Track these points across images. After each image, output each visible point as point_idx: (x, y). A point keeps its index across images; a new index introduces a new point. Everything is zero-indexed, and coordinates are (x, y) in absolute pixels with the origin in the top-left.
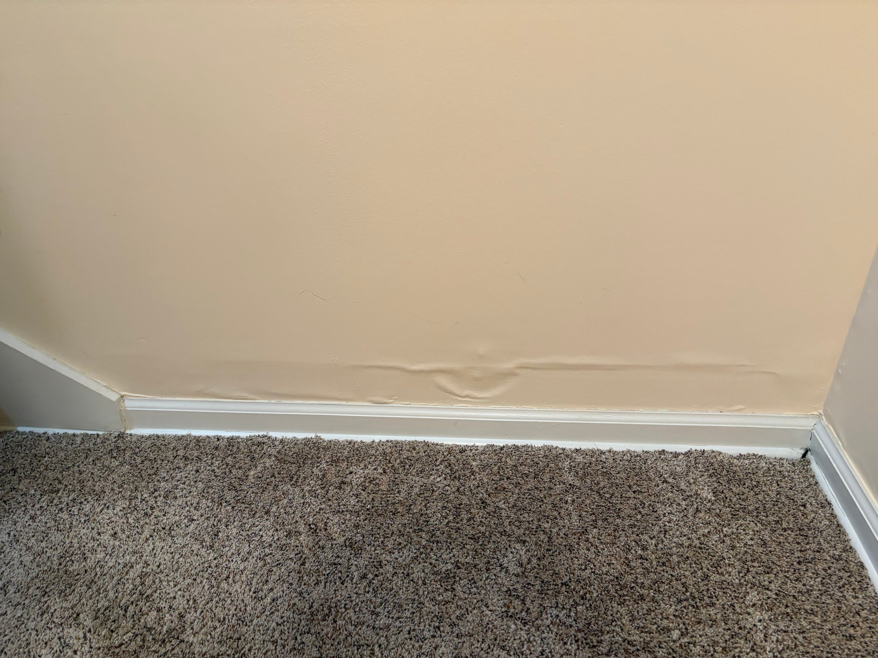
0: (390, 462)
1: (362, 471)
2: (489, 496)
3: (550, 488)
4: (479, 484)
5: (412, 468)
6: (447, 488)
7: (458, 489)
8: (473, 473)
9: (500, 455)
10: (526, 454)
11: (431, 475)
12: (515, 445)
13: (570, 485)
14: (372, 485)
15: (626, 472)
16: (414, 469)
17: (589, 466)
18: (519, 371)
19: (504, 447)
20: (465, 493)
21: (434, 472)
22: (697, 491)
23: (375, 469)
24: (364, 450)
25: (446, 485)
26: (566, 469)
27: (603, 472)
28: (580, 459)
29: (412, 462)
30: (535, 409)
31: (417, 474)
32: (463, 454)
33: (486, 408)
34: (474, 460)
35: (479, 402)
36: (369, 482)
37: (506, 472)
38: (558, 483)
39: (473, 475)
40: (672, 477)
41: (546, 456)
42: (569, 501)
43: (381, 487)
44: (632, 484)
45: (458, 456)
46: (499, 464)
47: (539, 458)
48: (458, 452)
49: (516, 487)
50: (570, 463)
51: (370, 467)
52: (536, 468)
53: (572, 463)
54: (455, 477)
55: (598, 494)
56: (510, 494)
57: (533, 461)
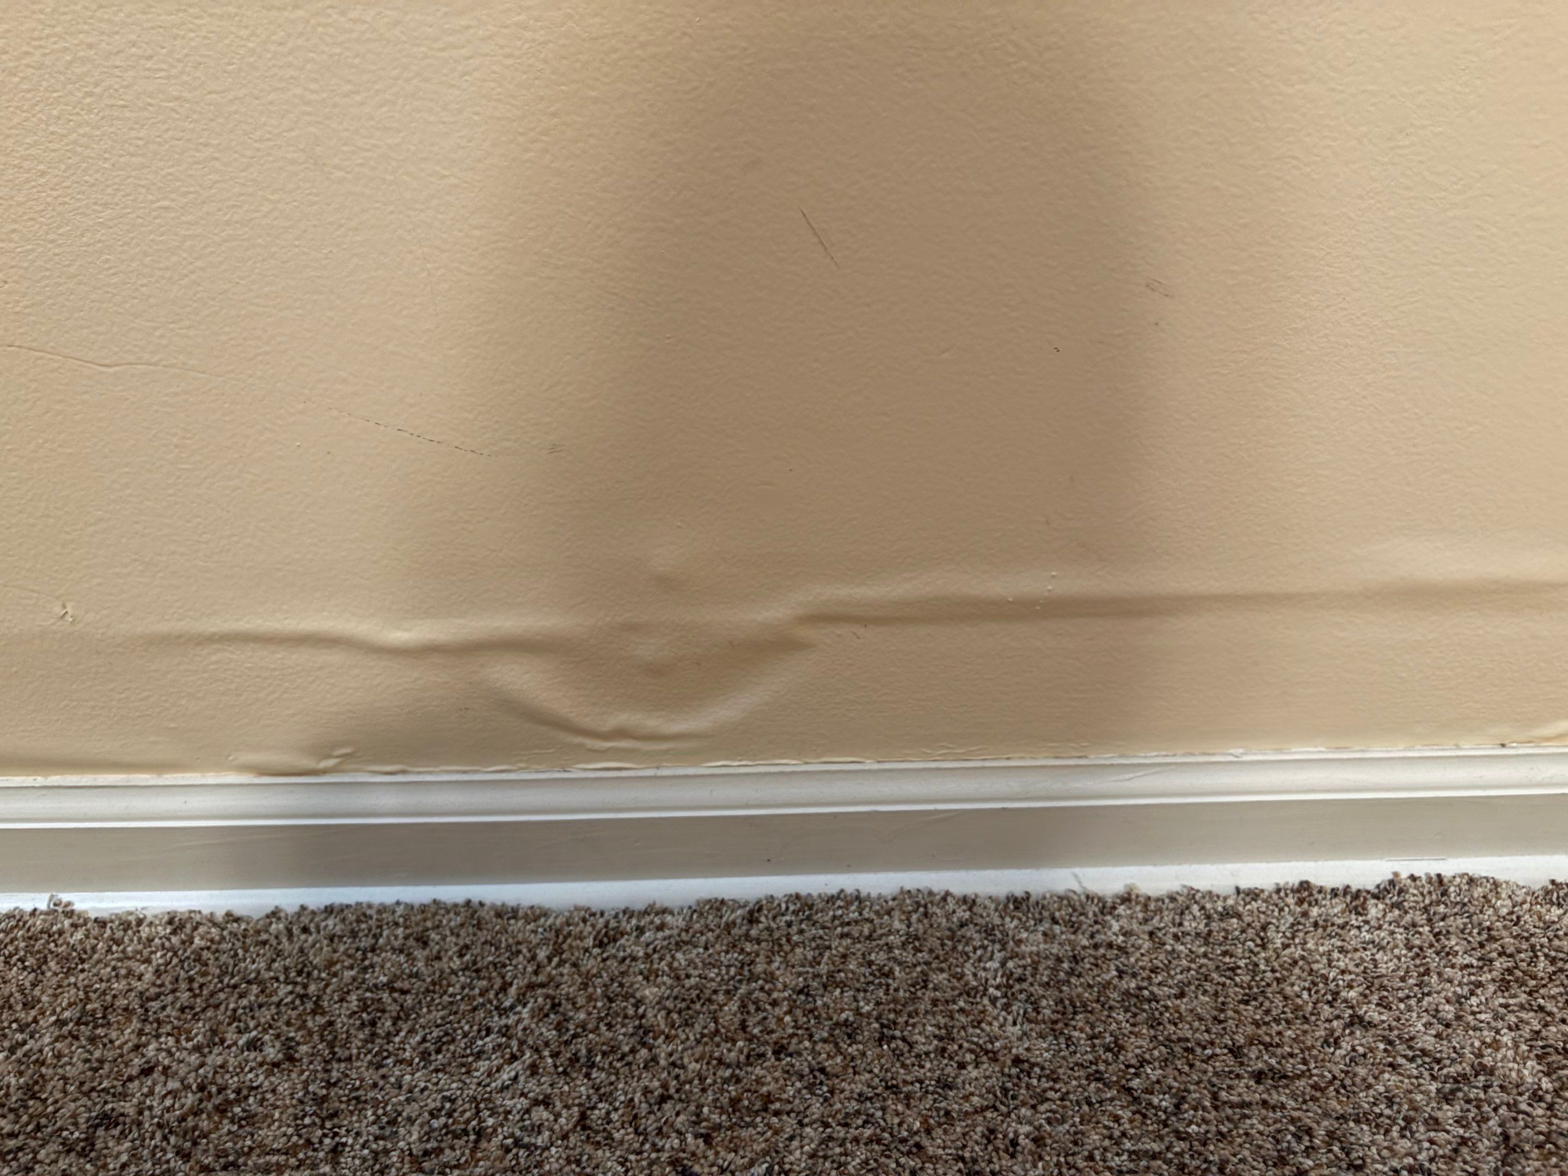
0: (318, 1010)
1: (194, 1059)
2: (707, 1139)
3: (945, 1085)
4: (665, 1086)
5: (405, 1027)
6: (541, 1114)
7: (583, 1116)
8: (644, 1034)
9: (748, 947)
10: (843, 936)
11: (479, 1056)
12: (798, 897)
13: (1017, 1061)
14: (226, 1126)
15: (1208, 986)
16: (411, 1031)
17: (1071, 972)
18: (807, 633)
19: (760, 909)
20: (610, 1137)
21: (489, 1042)
22: (1481, 1055)
23: (254, 1045)
24: (224, 958)
25: (536, 1103)
26: (991, 990)
27: (1127, 993)
28: (1033, 942)
29: (409, 1000)
30: (870, 765)
31: (425, 1055)
32: (611, 950)
33: (691, 771)
34: (649, 976)
35: (666, 752)
36: (217, 1108)
37: (772, 1024)
38: (969, 1057)
39: (644, 1044)
40: (1375, 998)
41: (913, 940)
42: (1022, 1140)
43: (266, 1134)
44: (1241, 1040)
45: (590, 964)
46: (743, 990)
47: (890, 948)
48: (590, 942)
49: (810, 1088)
50: (1003, 964)
51: (230, 1036)
52: (881, 993)
53: (1010, 964)
54: (575, 1059)
55: (1126, 1098)
56: (790, 1122)
57: (870, 963)
